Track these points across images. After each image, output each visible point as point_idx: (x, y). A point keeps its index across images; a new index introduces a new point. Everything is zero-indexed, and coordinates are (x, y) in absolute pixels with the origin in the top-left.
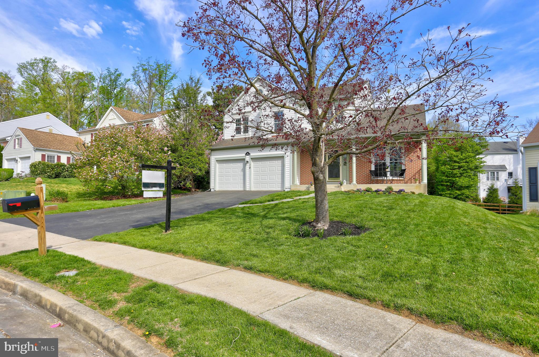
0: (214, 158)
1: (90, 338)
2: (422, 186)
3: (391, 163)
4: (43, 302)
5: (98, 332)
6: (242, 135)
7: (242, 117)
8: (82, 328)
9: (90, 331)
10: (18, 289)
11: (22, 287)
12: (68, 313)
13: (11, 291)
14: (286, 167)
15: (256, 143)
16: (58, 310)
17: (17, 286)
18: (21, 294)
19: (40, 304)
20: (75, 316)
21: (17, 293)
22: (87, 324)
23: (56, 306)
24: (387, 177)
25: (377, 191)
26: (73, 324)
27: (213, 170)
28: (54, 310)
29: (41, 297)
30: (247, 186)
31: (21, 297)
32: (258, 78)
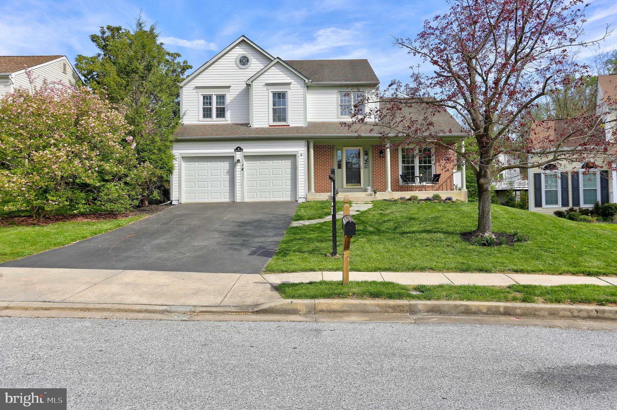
0: (178, 151)
1: (561, 317)
2: (463, 193)
3: (420, 167)
4: (474, 309)
5: (570, 310)
6: (214, 120)
7: (214, 93)
8: (546, 313)
9: (559, 313)
10: (420, 307)
11: (426, 304)
12: (520, 308)
13: (407, 312)
14: (299, 169)
15: (253, 135)
16: (502, 310)
17: (415, 305)
18: (428, 311)
19: (467, 311)
20: (532, 308)
21: (420, 311)
22: (552, 309)
23: (498, 307)
24: (420, 183)
25: (428, 199)
26: (531, 314)
27: (175, 172)
28: (496, 311)
29: (467, 306)
30: (237, 195)
31: (430, 314)
32: (243, 40)
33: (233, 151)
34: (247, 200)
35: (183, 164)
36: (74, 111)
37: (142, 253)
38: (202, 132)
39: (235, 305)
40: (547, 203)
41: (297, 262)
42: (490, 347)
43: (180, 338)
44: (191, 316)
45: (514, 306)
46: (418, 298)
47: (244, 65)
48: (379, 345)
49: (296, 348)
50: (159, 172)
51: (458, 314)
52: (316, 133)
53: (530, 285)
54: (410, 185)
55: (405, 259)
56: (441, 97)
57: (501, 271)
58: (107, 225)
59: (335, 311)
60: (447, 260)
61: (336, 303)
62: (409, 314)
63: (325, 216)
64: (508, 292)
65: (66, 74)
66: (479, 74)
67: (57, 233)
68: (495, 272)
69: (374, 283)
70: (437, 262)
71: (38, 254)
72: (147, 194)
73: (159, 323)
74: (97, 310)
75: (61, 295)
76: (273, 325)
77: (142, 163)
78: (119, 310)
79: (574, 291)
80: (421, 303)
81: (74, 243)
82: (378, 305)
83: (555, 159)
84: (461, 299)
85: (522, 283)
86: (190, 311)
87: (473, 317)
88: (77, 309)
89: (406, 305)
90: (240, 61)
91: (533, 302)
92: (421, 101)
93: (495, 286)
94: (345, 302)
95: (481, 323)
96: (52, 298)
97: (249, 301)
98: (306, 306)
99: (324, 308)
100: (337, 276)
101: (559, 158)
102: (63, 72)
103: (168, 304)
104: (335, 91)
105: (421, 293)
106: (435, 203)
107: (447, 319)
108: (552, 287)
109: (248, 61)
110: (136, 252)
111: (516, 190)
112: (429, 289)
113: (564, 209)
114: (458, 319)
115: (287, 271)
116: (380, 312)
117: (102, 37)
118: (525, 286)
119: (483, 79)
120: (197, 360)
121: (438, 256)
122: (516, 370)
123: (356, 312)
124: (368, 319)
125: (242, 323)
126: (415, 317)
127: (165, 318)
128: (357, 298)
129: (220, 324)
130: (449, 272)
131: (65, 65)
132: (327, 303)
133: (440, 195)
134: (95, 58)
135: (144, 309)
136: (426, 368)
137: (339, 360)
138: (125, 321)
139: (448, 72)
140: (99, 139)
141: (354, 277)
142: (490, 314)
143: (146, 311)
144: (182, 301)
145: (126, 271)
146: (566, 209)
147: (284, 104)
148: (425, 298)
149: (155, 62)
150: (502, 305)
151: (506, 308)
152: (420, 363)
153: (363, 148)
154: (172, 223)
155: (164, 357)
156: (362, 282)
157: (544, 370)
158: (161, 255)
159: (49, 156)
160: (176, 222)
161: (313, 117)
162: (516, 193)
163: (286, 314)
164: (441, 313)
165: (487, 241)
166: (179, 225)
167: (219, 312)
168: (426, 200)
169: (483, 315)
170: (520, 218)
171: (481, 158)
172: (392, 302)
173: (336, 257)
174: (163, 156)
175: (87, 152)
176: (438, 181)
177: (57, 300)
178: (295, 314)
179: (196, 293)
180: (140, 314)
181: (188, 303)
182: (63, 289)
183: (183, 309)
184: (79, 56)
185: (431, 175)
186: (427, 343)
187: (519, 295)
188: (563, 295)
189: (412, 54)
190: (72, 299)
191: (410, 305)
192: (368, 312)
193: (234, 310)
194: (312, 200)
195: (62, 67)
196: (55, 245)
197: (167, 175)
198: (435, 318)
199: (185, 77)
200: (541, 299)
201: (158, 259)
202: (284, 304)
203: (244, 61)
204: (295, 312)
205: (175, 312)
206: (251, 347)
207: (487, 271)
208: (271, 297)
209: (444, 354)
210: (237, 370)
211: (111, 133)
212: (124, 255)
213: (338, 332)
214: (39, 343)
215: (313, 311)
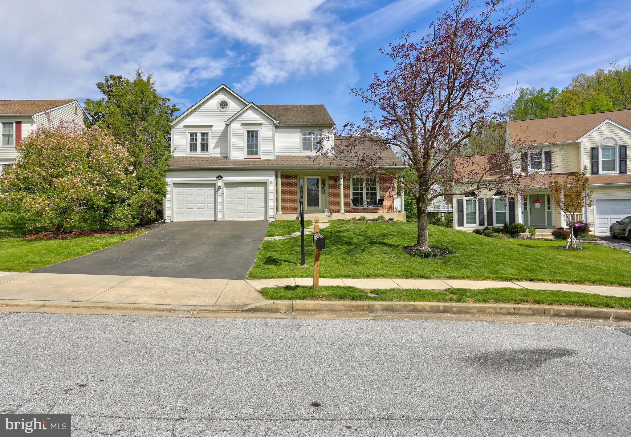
0: (170, 180)
1: (487, 313)
2: (402, 215)
3: (367, 193)
4: (419, 308)
5: (494, 308)
6: (199, 153)
7: (199, 131)
8: (476, 311)
9: (486, 310)
10: (377, 307)
11: (382, 304)
12: (456, 307)
13: (367, 311)
14: (269, 194)
15: (231, 166)
16: (441, 308)
17: (373, 305)
18: (383, 310)
19: (415, 310)
20: (465, 307)
21: (377, 310)
22: (480, 307)
23: (439, 306)
24: (368, 206)
25: (375, 220)
26: (464, 311)
27: (168, 196)
28: (437, 309)
29: (414, 305)
30: (219, 215)
31: (385, 312)
32: (223, 88)
33: (215, 179)
34: (226, 219)
35: (175, 190)
36: (86, 145)
37: (146, 262)
38: (189, 163)
39: (228, 305)
40: (468, 223)
41: (273, 270)
42: (436, 337)
43: (188, 331)
44: (193, 314)
45: (451, 305)
46: (375, 299)
47: (223, 108)
48: (348, 337)
49: (283, 340)
50: (156, 196)
51: (407, 312)
52: (282, 165)
53: (462, 289)
54: (359, 207)
55: (360, 268)
56: (387, 137)
57: (439, 278)
58: (114, 239)
59: (309, 310)
60: (394, 269)
61: (309, 303)
62: (368, 312)
63: (291, 233)
64: (446, 294)
65: (77, 115)
66: (420, 119)
67: (75, 246)
68: (433, 279)
69: (338, 287)
70: (386, 271)
71: (62, 263)
72: (145, 214)
73: (168, 319)
74: (116, 308)
75: (86, 296)
76: (261, 321)
77: (141, 188)
78: (134, 309)
79: (497, 293)
80: (378, 304)
81: (89, 253)
82: (344, 305)
83: (478, 188)
84: (409, 300)
85: (455, 287)
86: (192, 310)
87: (419, 315)
88: (100, 307)
89: (366, 305)
90: (221, 105)
91: (465, 302)
92: (371, 140)
93: (435, 290)
94: (317, 303)
95: (427, 319)
96: (79, 299)
97: (238, 302)
98: (285, 306)
99: (300, 308)
100: (308, 282)
101: (481, 187)
102: (75, 114)
103: (173, 304)
104: (299, 130)
105: (377, 296)
106: (380, 222)
107: (399, 316)
108: (479, 290)
109: (226, 105)
110: (141, 262)
111: (441, 213)
112: (383, 292)
113: (481, 228)
114: (407, 316)
115: (265, 278)
116: (345, 311)
117: (106, 85)
118: (458, 290)
119: (423, 123)
120: (205, 349)
121: (387, 266)
122: (459, 356)
123: (325, 311)
124: (336, 316)
125: (235, 319)
126: (373, 314)
127: (172, 316)
128: (327, 300)
129: (217, 320)
130: (397, 279)
131: (76, 107)
132: (302, 304)
133: (384, 216)
134: (101, 101)
135: (154, 308)
136: (389, 355)
137: (319, 349)
138: (141, 318)
139: (395, 116)
140: (107, 168)
141: (323, 282)
142: (432, 312)
143: (156, 310)
144: (184, 302)
145: (135, 277)
146: (482, 227)
147: (257, 141)
148: (381, 299)
149: (152, 106)
150: (441, 304)
151: (444, 307)
152: (383, 351)
153: (321, 177)
154: (166, 238)
155: (178, 346)
156: (328, 287)
157: (480, 354)
158: (162, 264)
159: (66, 182)
160: (170, 236)
161: (280, 151)
162: (441, 214)
163: (270, 312)
164: (394, 311)
165: (425, 254)
166: (173, 239)
167: (215, 311)
168: (372, 220)
169: (427, 313)
170: (449, 235)
171: (420, 186)
172: (354, 303)
173: (304, 266)
174: (159, 183)
175: (97, 179)
176: (382, 205)
177: (83, 300)
178: (277, 312)
179: (194, 295)
180: (151, 312)
181: (189, 303)
182: (86, 292)
183: (186, 308)
184: (88, 100)
185: (376, 200)
186: (387, 335)
187: (454, 297)
188: (488, 297)
189: (364, 101)
190: (95, 299)
191: (369, 305)
192: (335, 311)
193: (227, 309)
194: (280, 220)
195: (74, 109)
196: (74, 255)
197: (162, 199)
198: (389, 315)
199: (173, 117)
200: (471, 300)
201: (159, 267)
202: (268, 304)
203: (224, 105)
204: (276, 311)
205: (179, 310)
206: (246, 338)
207: (427, 278)
208: (256, 299)
209: (402, 344)
210: (239, 357)
211: (116, 164)
212: (132, 263)
213: (315, 327)
214: (76, 334)
215: (291, 310)
